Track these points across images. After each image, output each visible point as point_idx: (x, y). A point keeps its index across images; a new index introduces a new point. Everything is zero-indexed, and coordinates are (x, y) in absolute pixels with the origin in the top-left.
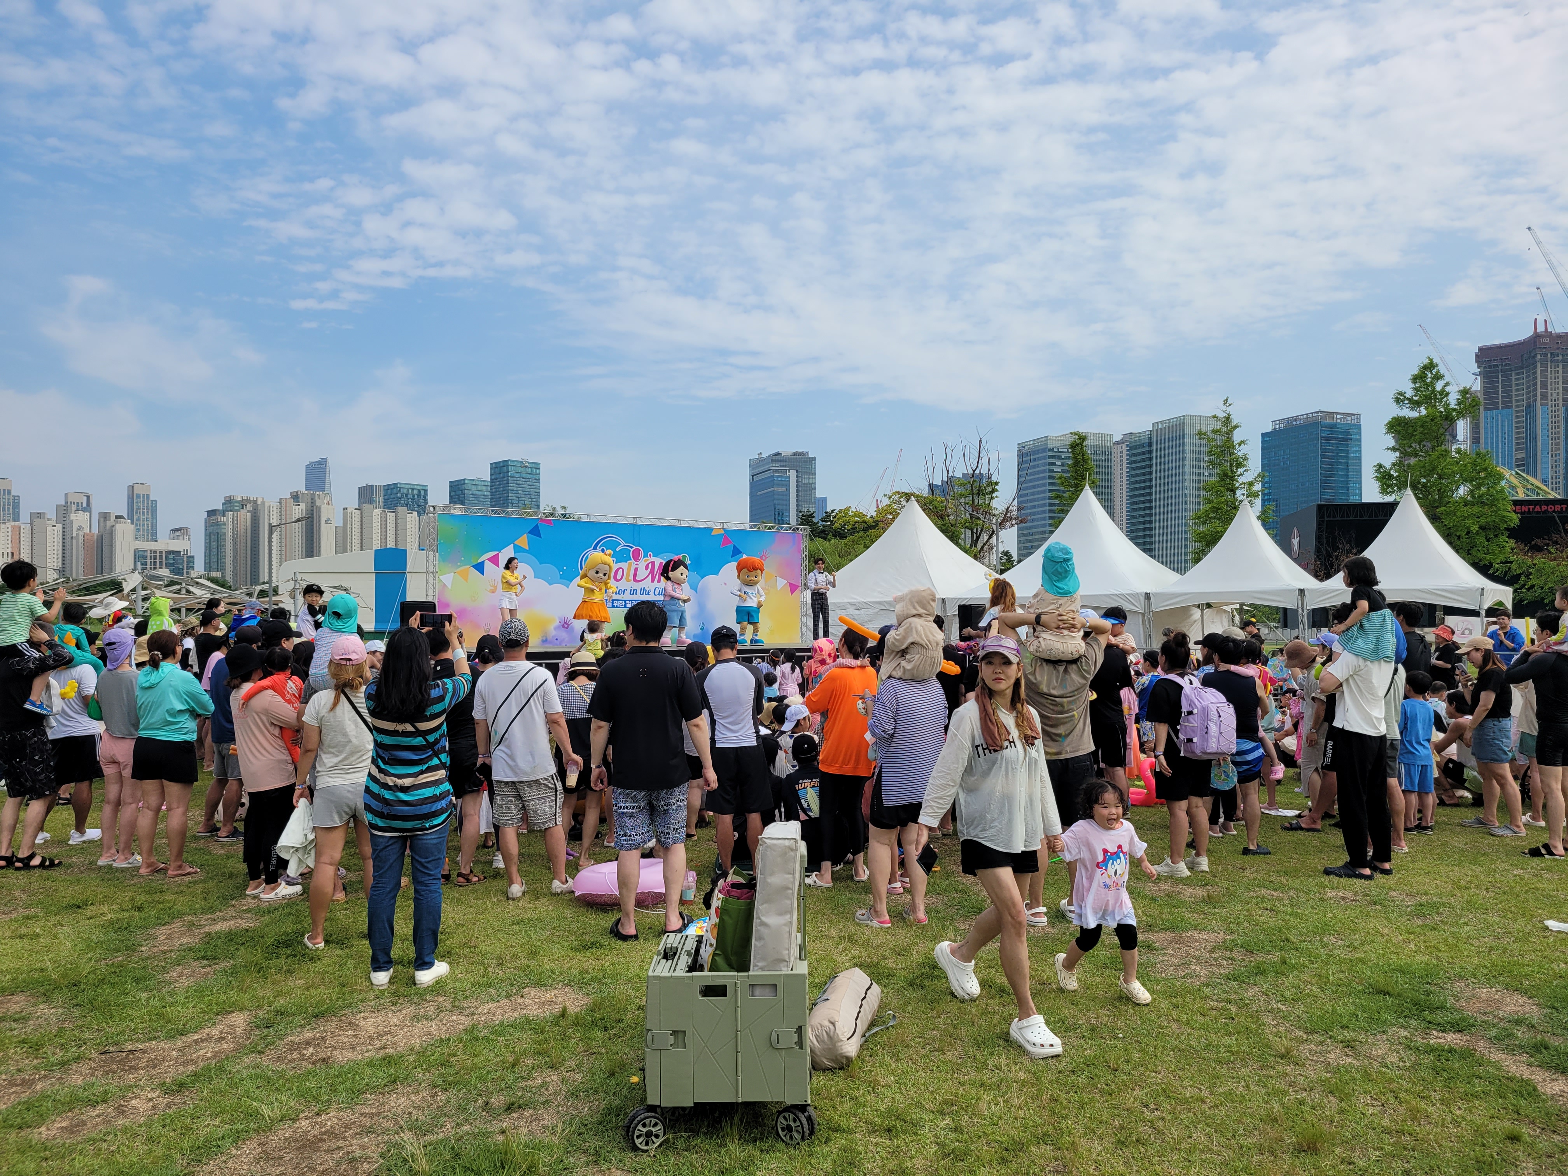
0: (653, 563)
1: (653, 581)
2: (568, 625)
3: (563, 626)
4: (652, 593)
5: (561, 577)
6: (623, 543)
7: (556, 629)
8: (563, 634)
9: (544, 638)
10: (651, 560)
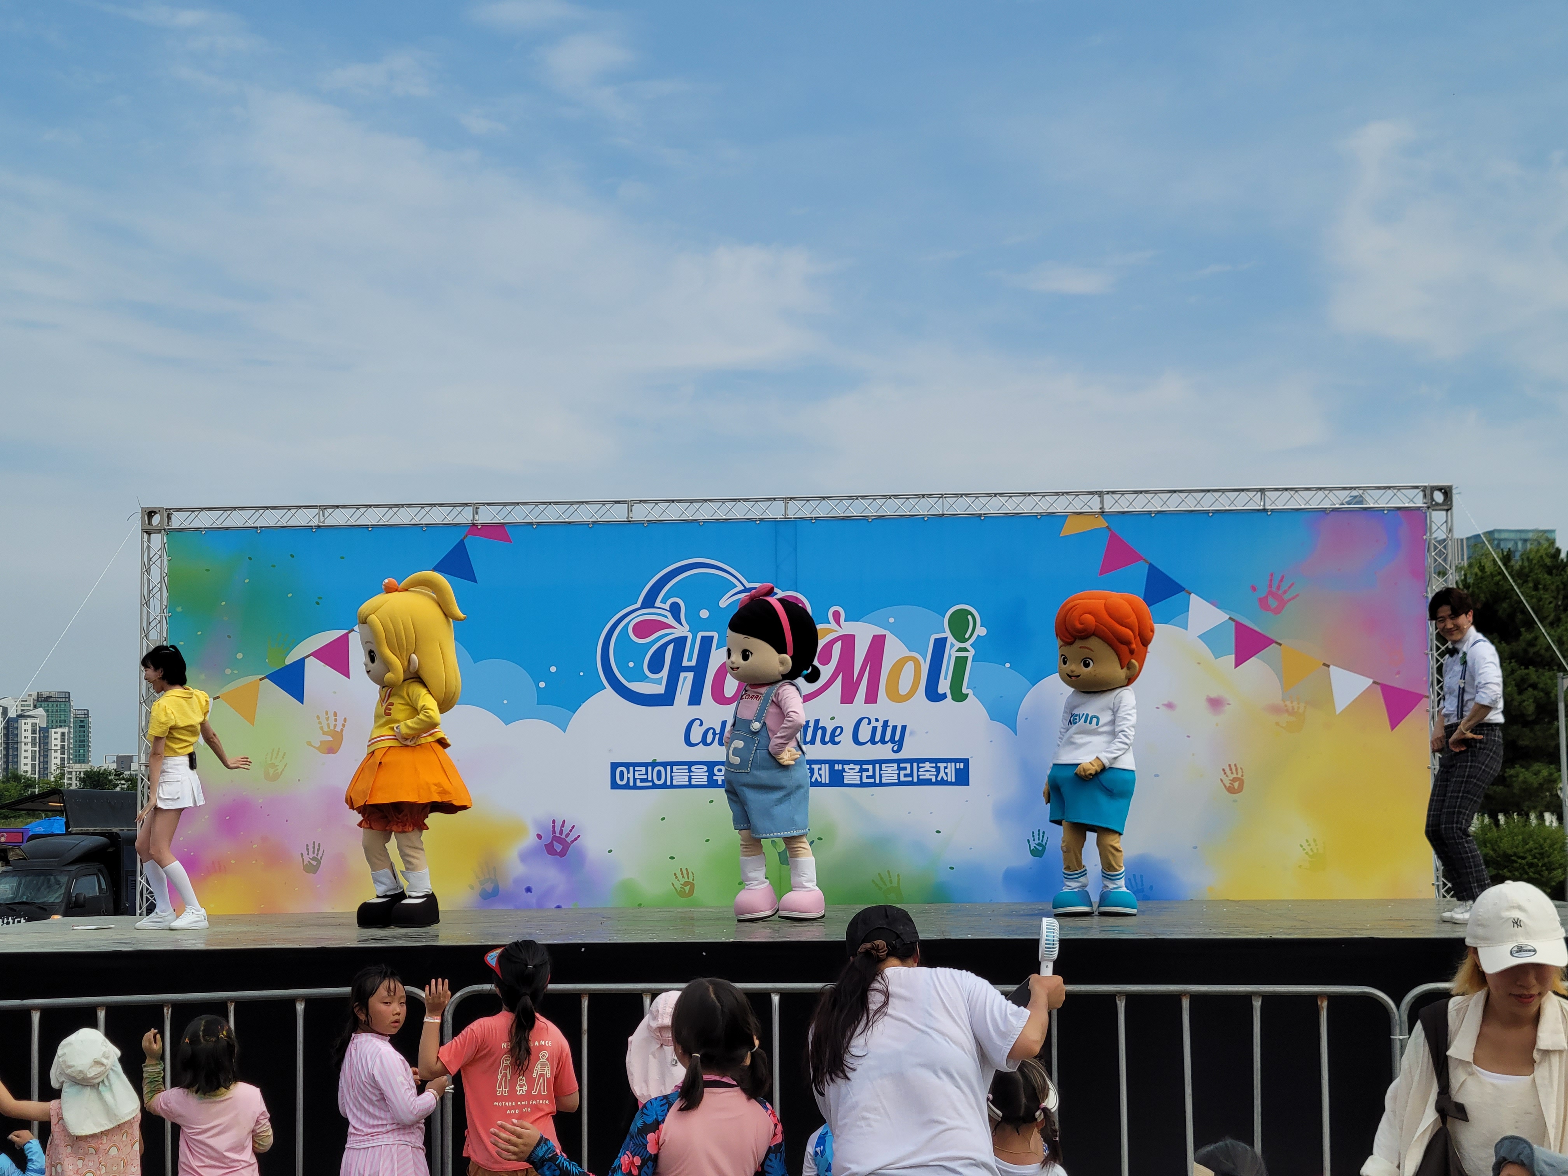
1: (848, 697)
2: (566, 846)
3: (550, 849)
4: (846, 737)
5: (544, 698)
6: (740, 580)
7: (525, 857)
8: (545, 877)
9: (489, 887)
10: (841, 632)
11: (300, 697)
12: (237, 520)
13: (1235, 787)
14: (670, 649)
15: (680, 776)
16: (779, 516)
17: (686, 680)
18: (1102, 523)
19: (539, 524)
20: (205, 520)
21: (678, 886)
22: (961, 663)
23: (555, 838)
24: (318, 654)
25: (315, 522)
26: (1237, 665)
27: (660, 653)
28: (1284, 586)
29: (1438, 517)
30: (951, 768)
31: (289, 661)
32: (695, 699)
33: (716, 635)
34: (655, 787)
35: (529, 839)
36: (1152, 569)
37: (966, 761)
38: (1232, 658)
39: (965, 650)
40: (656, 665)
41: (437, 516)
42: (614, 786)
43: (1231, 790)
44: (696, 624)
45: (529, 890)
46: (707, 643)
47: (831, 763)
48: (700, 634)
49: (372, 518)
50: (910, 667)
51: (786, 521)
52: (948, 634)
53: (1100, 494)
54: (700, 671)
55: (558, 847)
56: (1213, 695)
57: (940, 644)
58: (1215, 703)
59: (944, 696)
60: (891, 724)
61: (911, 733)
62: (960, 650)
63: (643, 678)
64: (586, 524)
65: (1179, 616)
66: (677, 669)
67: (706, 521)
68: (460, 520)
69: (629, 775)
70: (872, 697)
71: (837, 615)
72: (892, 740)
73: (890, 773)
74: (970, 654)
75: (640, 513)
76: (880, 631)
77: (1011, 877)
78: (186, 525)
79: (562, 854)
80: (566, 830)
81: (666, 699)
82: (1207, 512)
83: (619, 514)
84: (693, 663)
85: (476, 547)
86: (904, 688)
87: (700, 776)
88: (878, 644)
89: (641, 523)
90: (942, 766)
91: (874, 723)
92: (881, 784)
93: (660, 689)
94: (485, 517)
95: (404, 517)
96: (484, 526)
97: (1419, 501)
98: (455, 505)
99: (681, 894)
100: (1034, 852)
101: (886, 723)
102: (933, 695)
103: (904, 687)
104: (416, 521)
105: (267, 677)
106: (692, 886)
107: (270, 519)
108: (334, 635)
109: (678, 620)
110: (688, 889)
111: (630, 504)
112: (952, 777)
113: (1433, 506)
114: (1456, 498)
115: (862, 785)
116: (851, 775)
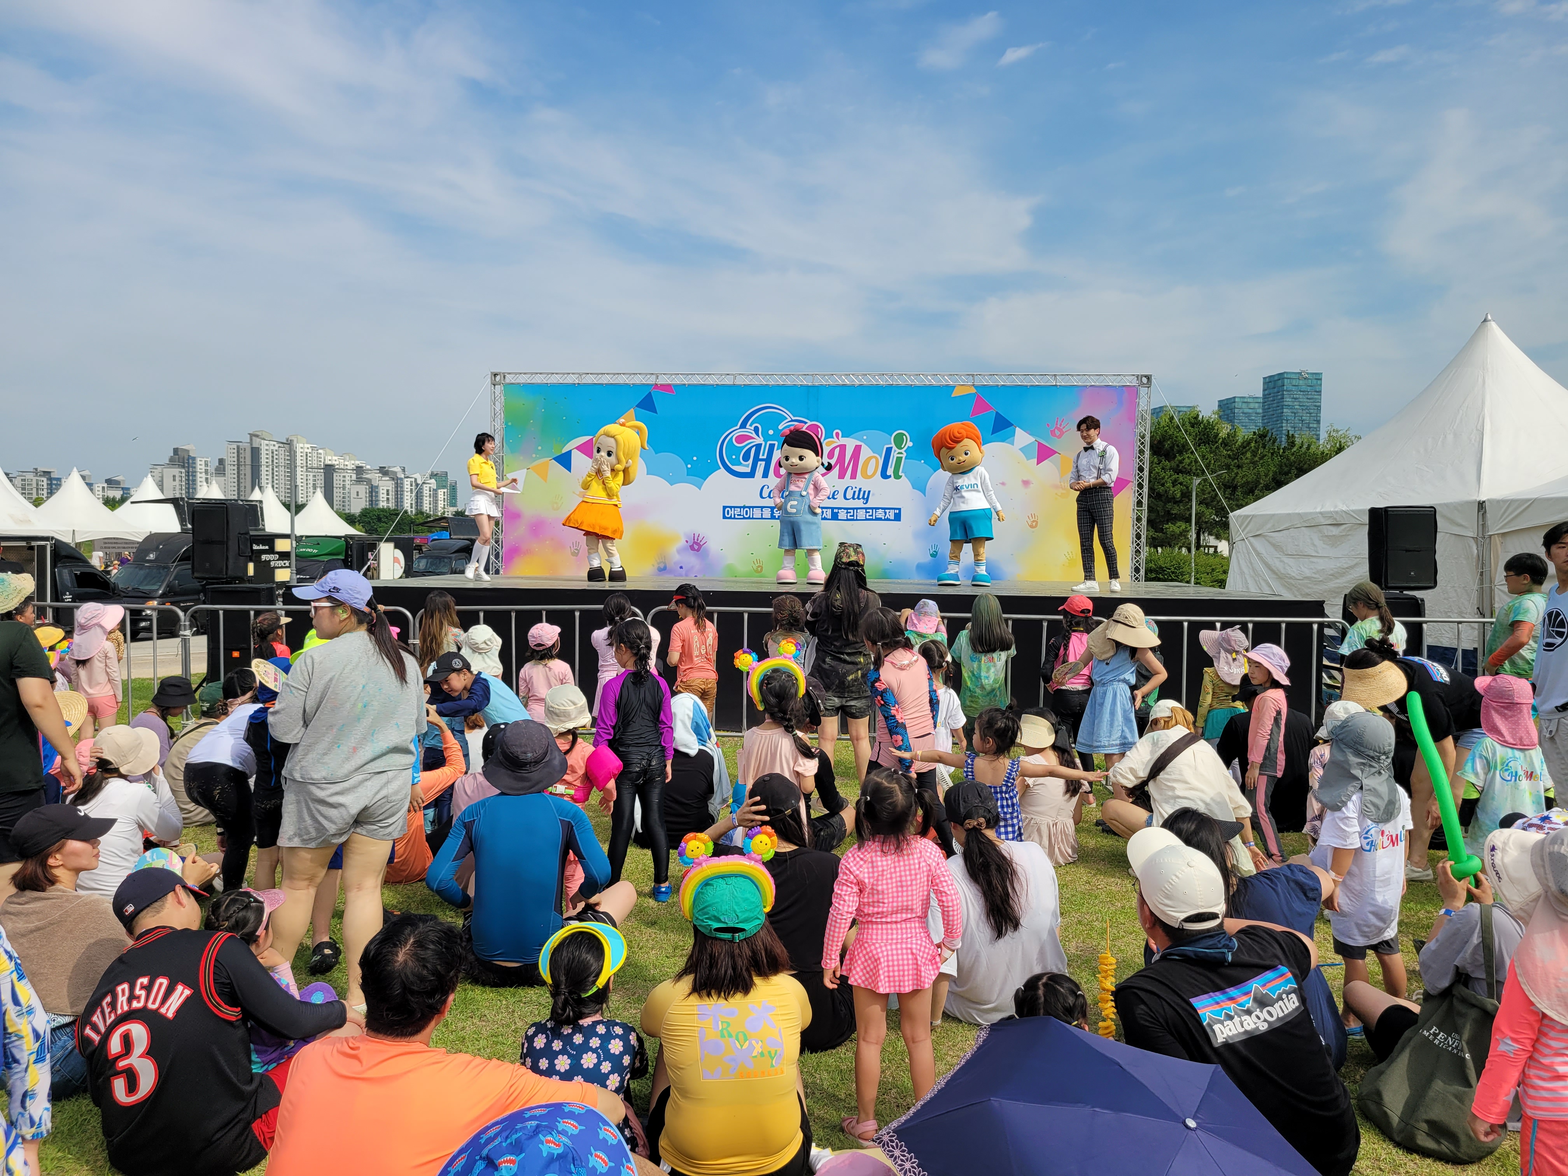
0: (843, 448)
1: (842, 476)
2: (700, 546)
3: (692, 548)
4: (840, 496)
5: (690, 473)
6: (789, 416)
7: (679, 551)
8: (691, 560)
9: (662, 566)
10: (839, 443)
11: (569, 469)
12: (538, 379)
13: (1033, 525)
14: (754, 449)
15: (757, 513)
16: (810, 384)
17: (761, 466)
18: (974, 391)
19: (689, 385)
20: (522, 379)
21: (755, 567)
22: (899, 460)
23: (694, 542)
24: (577, 448)
25: (577, 382)
26: (1038, 464)
27: (748, 452)
28: (1064, 424)
29: (1143, 391)
30: (892, 512)
31: (564, 450)
32: (765, 475)
33: (776, 443)
34: (744, 518)
35: (682, 543)
36: (997, 413)
37: (900, 509)
38: (1036, 460)
39: (901, 453)
40: (746, 458)
41: (638, 380)
42: (724, 517)
43: (1031, 526)
44: (767, 438)
45: (681, 567)
46: (772, 447)
47: (833, 509)
48: (769, 443)
49: (605, 380)
50: (873, 462)
51: (814, 386)
52: (893, 445)
53: (973, 375)
54: (768, 461)
55: (696, 547)
56: (1025, 479)
57: (889, 450)
58: (1026, 483)
59: (890, 476)
60: (863, 490)
61: (873, 495)
62: (899, 453)
63: (740, 464)
64: (713, 385)
65: (1009, 438)
66: (757, 459)
67: (773, 386)
68: (649, 382)
69: (732, 512)
70: (853, 476)
71: (837, 434)
72: (863, 498)
73: (861, 514)
74: (904, 455)
75: (740, 381)
76: (859, 443)
77: (920, 567)
78: (513, 381)
79: (698, 550)
80: (700, 539)
81: (751, 475)
82: (1026, 386)
83: (728, 381)
84: (765, 457)
85: (657, 396)
86: (870, 473)
87: (767, 513)
88: (858, 449)
89: (740, 385)
90: (887, 511)
91: (854, 489)
92: (857, 520)
93: (748, 470)
94: (662, 380)
95: (621, 380)
96: (662, 385)
97: (1135, 383)
98: (646, 374)
99: (757, 571)
100: (932, 555)
101: (860, 489)
102: (884, 475)
103: (870, 471)
104: (627, 382)
105: (554, 459)
106: (762, 568)
107: (554, 379)
108: (587, 438)
109: (758, 435)
110: (759, 570)
111: (735, 376)
112: (892, 517)
113: (1142, 384)
114: (1153, 380)
115: (848, 520)
116: (842, 515)
